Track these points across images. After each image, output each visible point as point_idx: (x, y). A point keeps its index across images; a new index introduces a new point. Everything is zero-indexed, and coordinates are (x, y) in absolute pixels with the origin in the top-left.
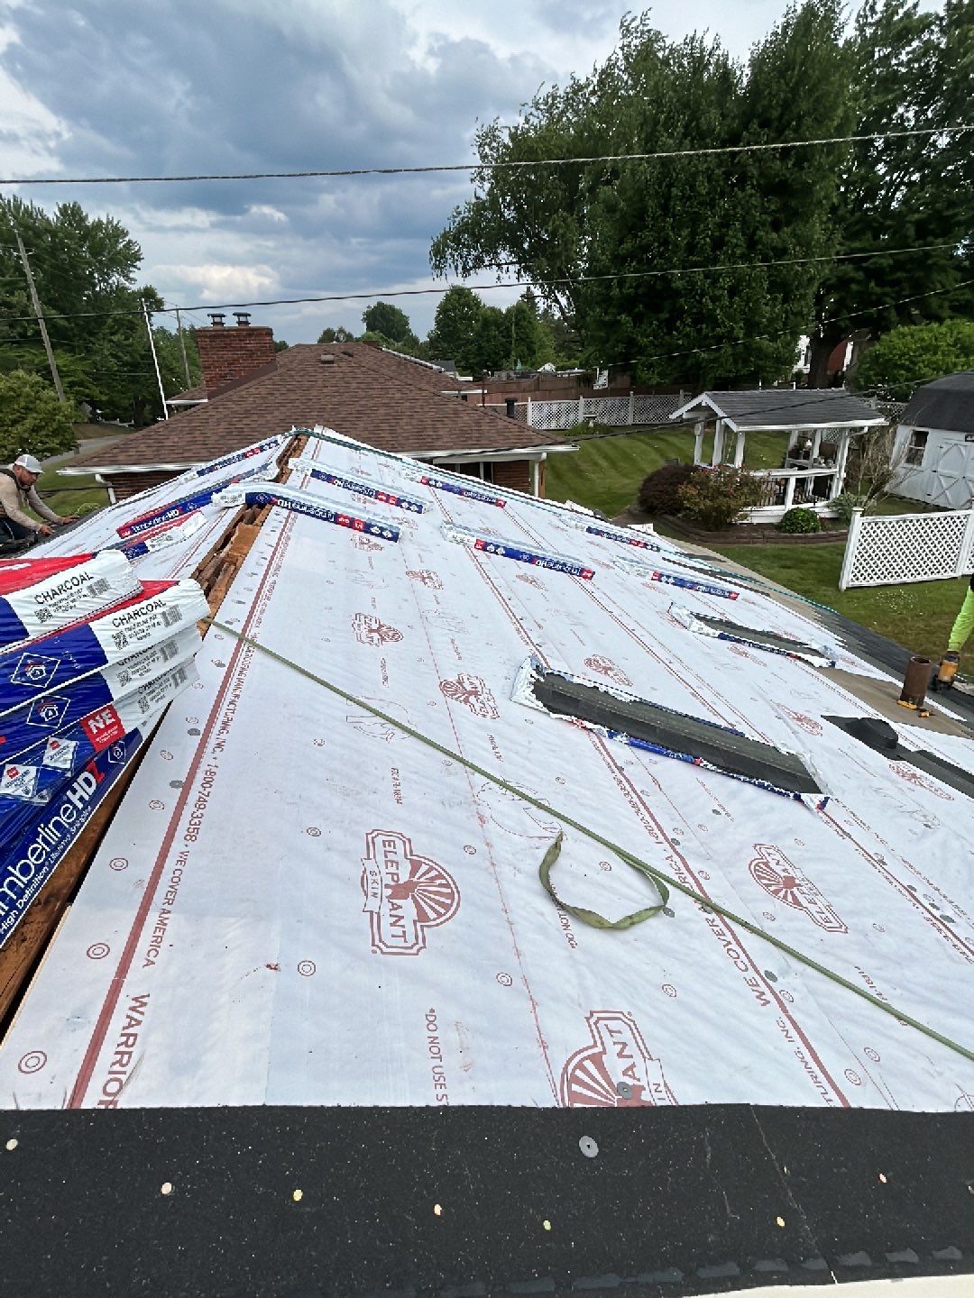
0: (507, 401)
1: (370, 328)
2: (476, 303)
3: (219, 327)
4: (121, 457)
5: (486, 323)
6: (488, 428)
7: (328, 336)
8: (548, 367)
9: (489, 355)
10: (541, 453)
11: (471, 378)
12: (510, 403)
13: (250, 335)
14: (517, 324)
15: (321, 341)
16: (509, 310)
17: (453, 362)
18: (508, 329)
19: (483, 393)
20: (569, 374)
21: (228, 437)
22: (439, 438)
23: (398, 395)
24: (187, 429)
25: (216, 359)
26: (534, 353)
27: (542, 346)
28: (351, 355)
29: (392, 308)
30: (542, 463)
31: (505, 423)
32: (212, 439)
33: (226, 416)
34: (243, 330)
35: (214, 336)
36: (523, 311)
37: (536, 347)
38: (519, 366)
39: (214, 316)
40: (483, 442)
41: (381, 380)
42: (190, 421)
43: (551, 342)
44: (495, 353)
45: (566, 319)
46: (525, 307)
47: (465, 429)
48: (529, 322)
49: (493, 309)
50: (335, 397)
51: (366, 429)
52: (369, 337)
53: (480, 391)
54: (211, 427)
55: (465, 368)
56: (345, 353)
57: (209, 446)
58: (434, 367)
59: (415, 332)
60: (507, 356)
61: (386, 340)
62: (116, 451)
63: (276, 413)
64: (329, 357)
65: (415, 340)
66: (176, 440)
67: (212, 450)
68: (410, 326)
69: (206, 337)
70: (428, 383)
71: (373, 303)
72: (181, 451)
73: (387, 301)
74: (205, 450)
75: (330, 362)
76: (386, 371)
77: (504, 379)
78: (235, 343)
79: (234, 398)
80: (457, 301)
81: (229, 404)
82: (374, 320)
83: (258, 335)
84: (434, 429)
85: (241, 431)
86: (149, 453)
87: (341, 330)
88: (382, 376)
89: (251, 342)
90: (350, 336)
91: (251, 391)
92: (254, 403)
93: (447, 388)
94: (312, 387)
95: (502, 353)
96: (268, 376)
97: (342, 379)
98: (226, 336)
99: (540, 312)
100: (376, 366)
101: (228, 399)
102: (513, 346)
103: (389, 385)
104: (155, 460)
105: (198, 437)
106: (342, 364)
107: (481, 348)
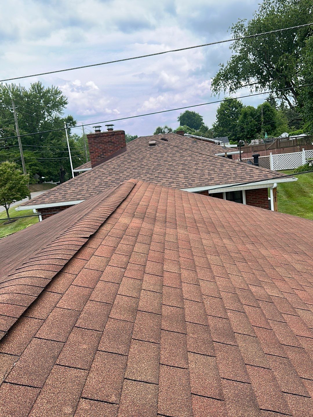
0: (253, 156)
1: (182, 124)
2: (240, 105)
3: (98, 133)
4: (47, 200)
5: (245, 115)
6: (241, 171)
7: (159, 130)
8: (284, 135)
9: (248, 132)
10: (273, 184)
11: (236, 146)
12: (256, 157)
13: (113, 135)
14: (264, 114)
15: (155, 134)
16: (259, 107)
17: (227, 137)
18: (259, 117)
19: (240, 153)
20: (296, 137)
21: (99, 187)
22: (212, 179)
23: (189, 158)
24: (80, 184)
25: (96, 148)
26: (275, 128)
27: (281, 124)
29: (194, 114)
30: (275, 189)
31: (251, 168)
32: (91, 188)
33: (99, 176)
34: (110, 133)
35: (96, 137)
36: (268, 107)
37: (276, 125)
38: (266, 136)
39: (96, 127)
40: (237, 180)
41: (181, 151)
42: (81, 180)
43: (286, 121)
44: (252, 130)
45: (292, 107)
46: (269, 104)
47: (227, 173)
48: (272, 112)
49: (249, 108)
50: (155, 162)
51: (171, 177)
52: (181, 129)
53: (239, 152)
54: (91, 182)
56: (162, 139)
57: (90, 192)
58: (216, 141)
59: (205, 125)
60: (259, 131)
61: (190, 130)
62: (44, 197)
63: (125, 172)
64: (154, 142)
65: (206, 129)
66: (74, 189)
67: (92, 194)
68: (203, 121)
69: (92, 138)
70: (209, 150)
71: (183, 111)
72: (76, 195)
73: (191, 110)
74: (88, 194)
75: (154, 145)
76: (185, 146)
77: (257, 144)
78: (106, 139)
79: (104, 167)
80: (229, 106)
81: (102, 170)
82: (184, 120)
83: (118, 135)
84: (209, 174)
85: (106, 183)
86: (60, 197)
87: (166, 127)
88: (181, 149)
89: (114, 139)
90: (170, 130)
91: (113, 163)
92: (114, 168)
93: (219, 152)
94: (144, 158)
95: (256, 130)
96: (122, 154)
97: (160, 153)
98: (102, 137)
99: (278, 106)
100: (180, 144)
101: (101, 167)
102: (262, 126)
103: (184, 153)
104: (62, 200)
105: (85, 187)
106: (160, 145)
107: (243, 129)
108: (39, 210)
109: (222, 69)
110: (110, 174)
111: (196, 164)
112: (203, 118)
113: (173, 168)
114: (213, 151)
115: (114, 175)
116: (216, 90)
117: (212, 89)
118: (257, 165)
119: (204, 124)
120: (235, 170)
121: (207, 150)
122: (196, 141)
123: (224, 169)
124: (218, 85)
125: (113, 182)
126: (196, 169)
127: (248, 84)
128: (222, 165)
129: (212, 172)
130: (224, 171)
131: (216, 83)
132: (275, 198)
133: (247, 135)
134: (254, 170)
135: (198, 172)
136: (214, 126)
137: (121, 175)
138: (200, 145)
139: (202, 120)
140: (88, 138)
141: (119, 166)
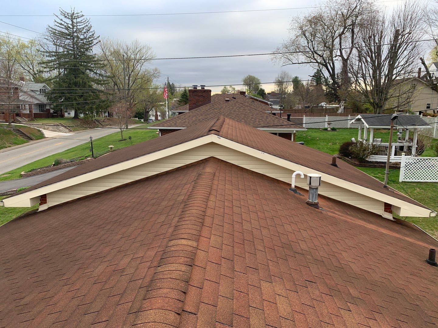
0: (287, 115)
3: (195, 89)
10: (294, 131)
13: (204, 92)
19: (281, 113)
23: (249, 111)
28: (235, 99)
30: (294, 134)
33: (195, 115)
34: (203, 90)
35: (194, 92)
39: (194, 86)
41: (244, 107)
42: (185, 116)
54: (191, 118)
56: (233, 98)
58: (269, 103)
62: (163, 123)
63: (210, 115)
64: (229, 99)
67: (191, 124)
69: (192, 92)
72: (182, 124)
74: (189, 124)
75: (228, 101)
76: (246, 104)
78: (200, 94)
79: (198, 110)
81: (196, 112)
83: (207, 92)
84: (259, 122)
85: (199, 120)
86: (173, 124)
88: (245, 105)
89: (205, 94)
91: (203, 108)
92: (204, 112)
93: (268, 110)
94: (222, 108)
96: (208, 104)
97: (232, 106)
98: (197, 92)
100: (243, 102)
101: (196, 110)
103: (246, 108)
104: (174, 126)
105: (187, 120)
106: (232, 101)
108: (160, 130)
110: (202, 115)
111: (252, 115)
113: (239, 116)
114: (264, 109)
115: (204, 116)
118: (289, 121)
120: (274, 121)
121: (260, 108)
122: (253, 101)
123: (268, 120)
125: (203, 119)
126: (252, 118)
128: (267, 117)
129: (260, 121)
130: (267, 121)
132: (294, 139)
134: (284, 122)
135: (253, 119)
137: (208, 116)
138: (256, 104)
140: (189, 92)
141: (207, 111)
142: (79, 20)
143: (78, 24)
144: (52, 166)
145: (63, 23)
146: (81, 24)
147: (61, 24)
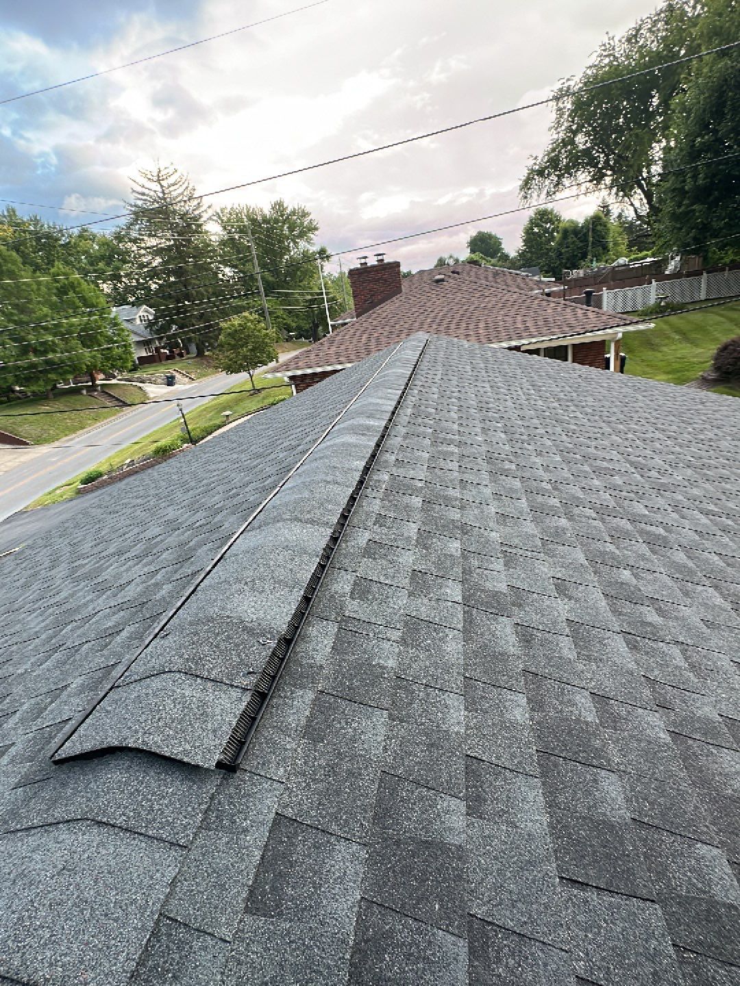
0: (585, 293)
1: (473, 251)
2: (558, 219)
3: (364, 266)
4: (301, 364)
5: (566, 232)
7: (441, 263)
8: (621, 261)
9: (568, 259)
10: (617, 333)
11: (553, 279)
12: (589, 294)
13: (385, 269)
14: (593, 230)
15: (436, 266)
16: (586, 220)
17: (538, 268)
18: (586, 235)
19: (564, 289)
20: (642, 263)
22: (527, 329)
25: (362, 289)
26: (608, 251)
27: (616, 245)
28: (458, 273)
29: (490, 236)
30: (617, 342)
31: (584, 311)
33: (368, 329)
34: (380, 265)
35: (361, 273)
36: (599, 218)
37: (610, 246)
38: (594, 264)
39: (361, 259)
40: (563, 329)
43: (624, 240)
44: (574, 256)
45: (639, 217)
46: (600, 215)
48: (605, 227)
49: (572, 221)
52: (472, 258)
53: (561, 288)
54: (357, 338)
55: (547, 272)
56: (453, 272)
58: (523, 273)
59: (506, 251)
60: (584, 256)
61: (484, 259)
62: (297, 360)
64: (442, 277)
65: (506, 257)
68: (503, 246)
69: (357, 274)
71: (475, 233)
72: (338, 357)
73: (485, 230)
75: (442, 280)
76: (484, 282)
77: (582, 275)
78: (375, 276)
79: (374, 315)
80: (541, 220)
81: (370, 320)
82: (476, 245)
83: (391, 268)
87: (451, 257)
89: (385, 274)
90: (457, 261)
91: (387, 308)
94: (428, 300)
95: (579, 255)
96: (397, 297)
97: (451, 292)
98: (369, 272)
99: (614, 217)
100: (476, 279)
101: (369, 317)
102: (590, 248)
103: (487, 292)
105: (349, 345)
106: (451, 281)
107: (561, 254)
108: (291, 378)
109: (535, 164)
110: (382, 326)
112: (502, 241)
116: (526, 197)
117: (521, 196)
119: (503, 249)
124: (529, 189)
127: (574, 183)
128: (541, 307)
131: (526, 184)
132: (618, 354)
133: (566, 263)
134: (588, 313)
136: (518, 252)
137: (397, 327)
139: (500, 243)
140: (351, 275)
141: (394, 313)
142: (171, 180)
143: (171, 189)
144: (125, 467)
145: (147, 192)
146: (175, 187)
147: (143, 194)
